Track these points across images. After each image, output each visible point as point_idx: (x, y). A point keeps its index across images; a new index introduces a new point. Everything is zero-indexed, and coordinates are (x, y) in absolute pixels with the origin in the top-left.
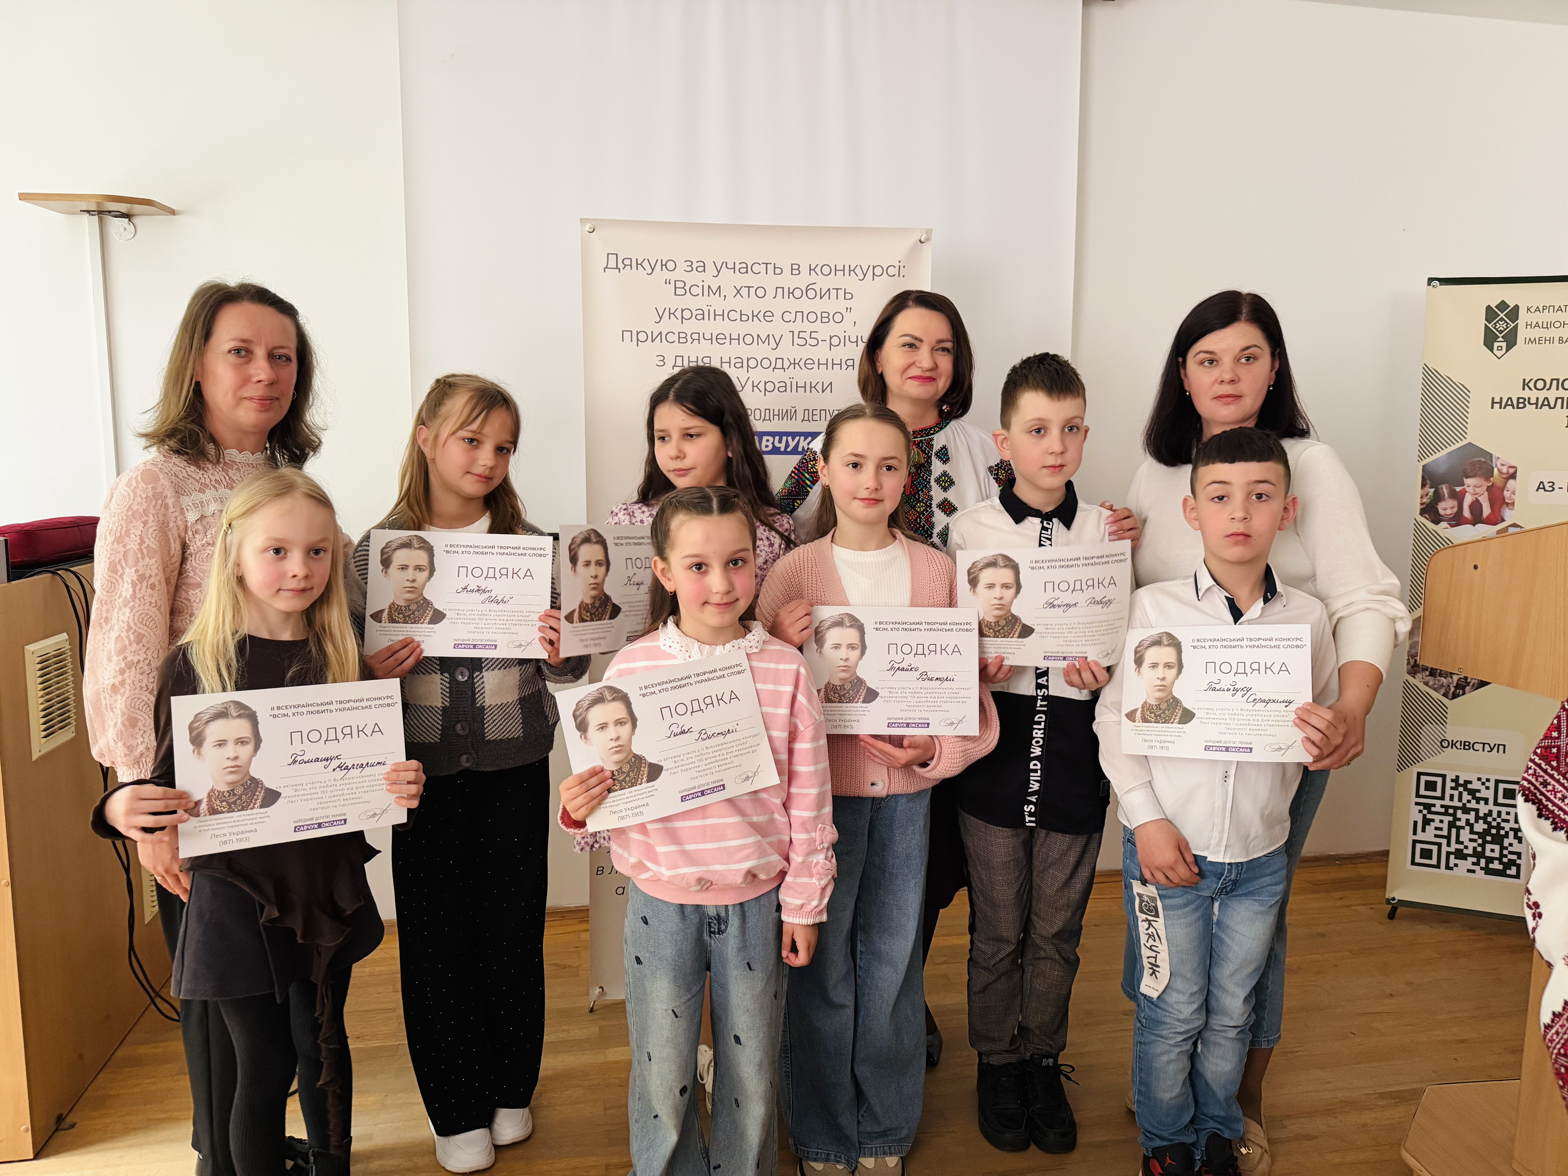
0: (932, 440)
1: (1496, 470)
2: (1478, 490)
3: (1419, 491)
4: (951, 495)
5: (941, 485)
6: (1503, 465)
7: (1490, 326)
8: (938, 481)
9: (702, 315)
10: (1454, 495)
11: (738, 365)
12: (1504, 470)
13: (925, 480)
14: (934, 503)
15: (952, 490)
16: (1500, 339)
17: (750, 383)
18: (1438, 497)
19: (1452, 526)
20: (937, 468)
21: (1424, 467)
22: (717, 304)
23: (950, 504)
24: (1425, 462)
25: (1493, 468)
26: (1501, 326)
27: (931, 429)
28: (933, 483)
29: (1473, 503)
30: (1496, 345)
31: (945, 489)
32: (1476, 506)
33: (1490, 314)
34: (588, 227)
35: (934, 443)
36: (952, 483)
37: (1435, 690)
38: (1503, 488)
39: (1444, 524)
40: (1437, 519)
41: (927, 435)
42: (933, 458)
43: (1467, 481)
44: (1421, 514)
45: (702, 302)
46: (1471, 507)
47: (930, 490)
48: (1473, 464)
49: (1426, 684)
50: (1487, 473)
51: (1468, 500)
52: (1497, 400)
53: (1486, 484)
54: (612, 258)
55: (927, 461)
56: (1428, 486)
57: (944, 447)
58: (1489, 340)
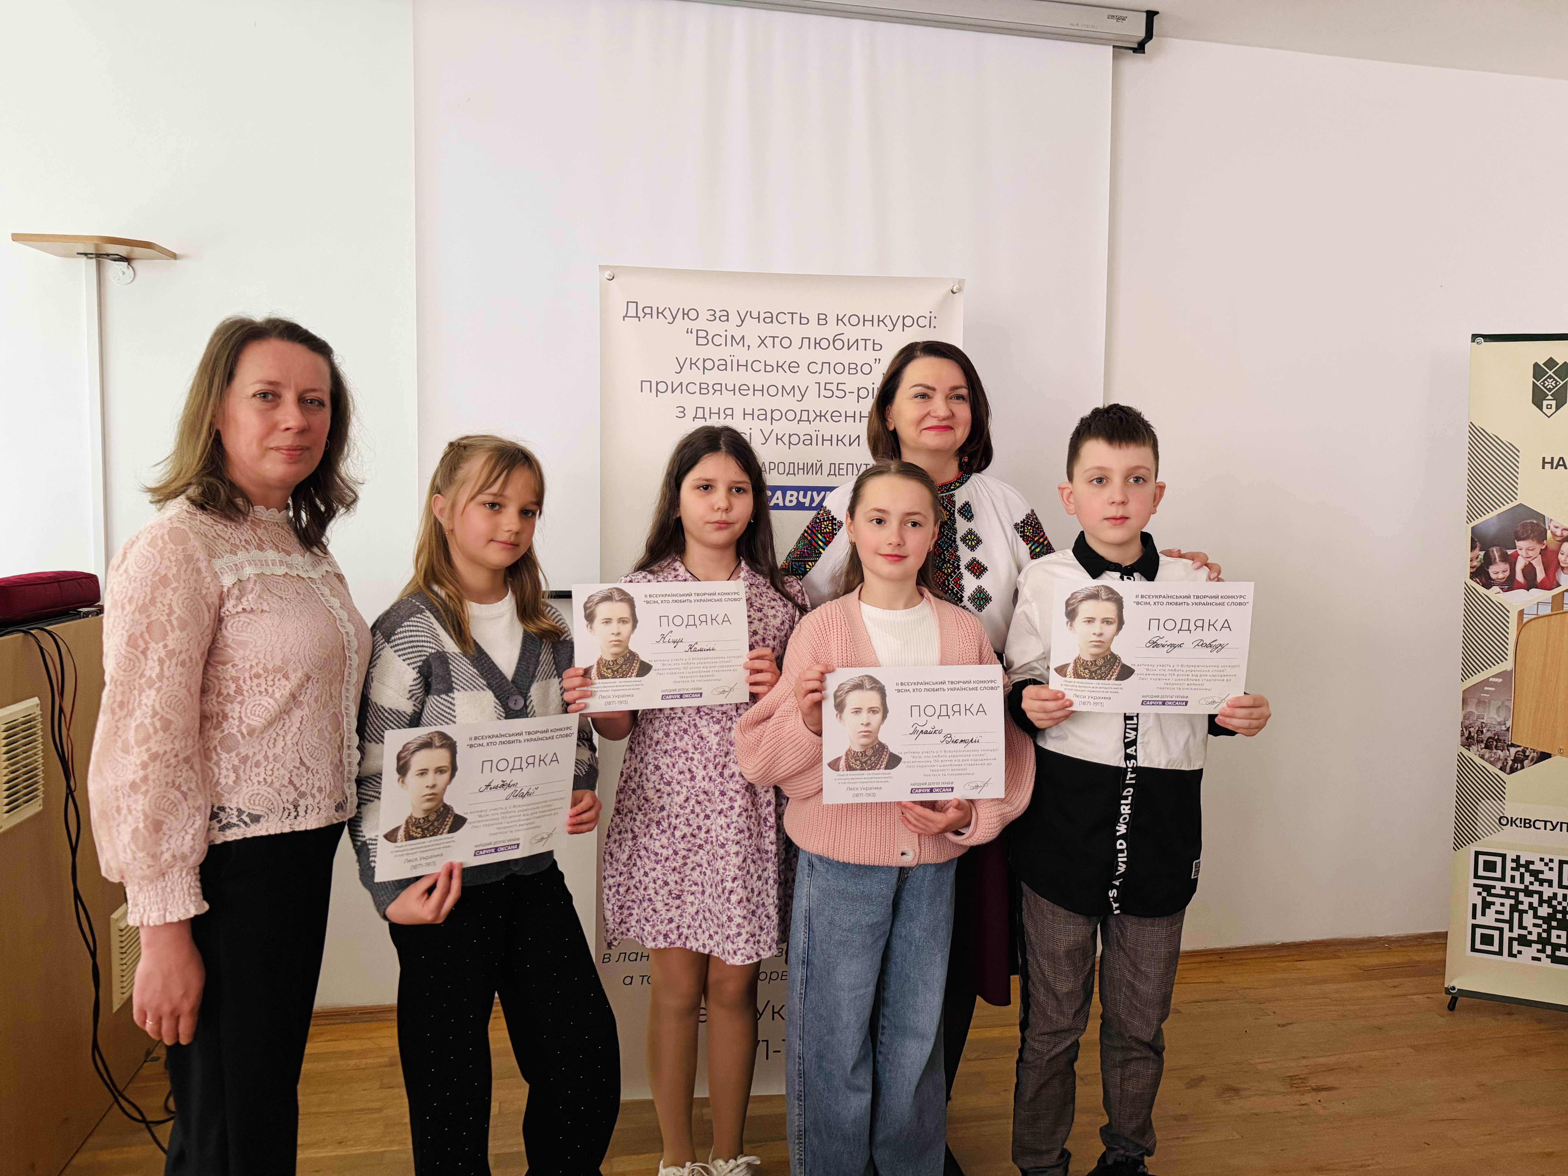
0: (952, 496)
1: (1549, 533)
2: (1531, 553)
3: (1468, 555)
4: (979, 554)
5: (967, 544)
6: (1557, 527)
7: (1538, 383)
8: (964, 540)
9: (724, 366)
10: (1505, 558)
11: (762, 417)
12: (1558, 532)
13: (950, 539)
14: (963, 564)
15: (980, 548)
16: (1550, 397)
17: (773, 436)
18: (1488, 561)
19: (1505, 591)
20: (962, 526)
21: (1473, 528)
22: (740, 353)
23: (979, 564)
24: (1474, 523)
25: (1546, 530)
26: (1550, 383)
27: (951, 484)
28: (959, 542)
29: (1526, 566)
30: (1545, 403)
31: (972, 548)
32: (1529, 570)
33: (1538, 372)
34: (607, 274)
35: (956, 499)
36: (979, 541)
37: (1491, 763)
38: (1557, 552)
39: (1496, 589)
40: (1488, 583)
41: (948, 491)
42: (957, 515)
43: (1519, 544)
44: (1471, 578)
45: (725, 352)
46: (1523, 571)
47: (956, 550)
48: (1524, 526)
49: (1482, 757)
50: (1540, 536)
51: (1520, 564)
52: (1548, 460)
53: (1539, 548)
54: (632, 306)
55: (950, 519)
56: (1478, 549)
57: (967, 503)
58: (1538, 399)
